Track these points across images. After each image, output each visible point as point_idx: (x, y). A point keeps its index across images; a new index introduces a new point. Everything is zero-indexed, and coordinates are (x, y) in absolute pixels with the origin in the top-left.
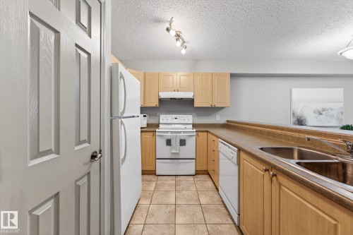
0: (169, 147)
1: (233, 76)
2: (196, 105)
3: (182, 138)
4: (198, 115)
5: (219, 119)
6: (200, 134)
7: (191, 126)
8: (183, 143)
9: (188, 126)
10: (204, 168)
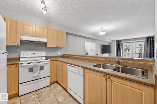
0: (31, 73)
1: (67, 33)
2: (48, 46)
3: (41, 65)
4: (49, 52)
5: (59, 53)
6: (52, 62)
7: (44, 58)
8: (42, 68)
9: (43, 58)
10: (55, 80)
